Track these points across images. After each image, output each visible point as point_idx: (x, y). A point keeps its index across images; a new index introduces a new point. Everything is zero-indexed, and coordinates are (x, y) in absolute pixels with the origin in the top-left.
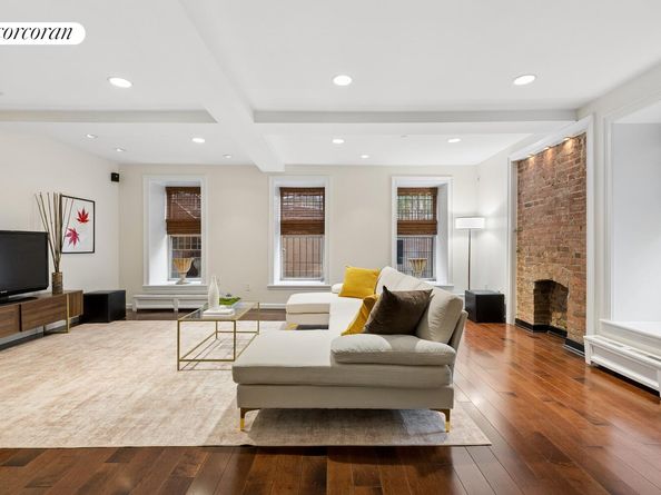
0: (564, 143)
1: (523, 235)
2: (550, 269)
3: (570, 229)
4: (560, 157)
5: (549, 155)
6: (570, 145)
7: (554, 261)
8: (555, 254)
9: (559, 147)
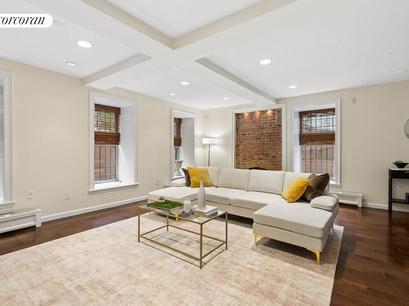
0: (266, 111)
1: (240, 148)
2: (258, 163)
3: (269, 146)
4: (264, 116)
5: (258, 115)
6: (269, 113)
7: (260, 159)
8: (261, 157)
9: (263, 112)
